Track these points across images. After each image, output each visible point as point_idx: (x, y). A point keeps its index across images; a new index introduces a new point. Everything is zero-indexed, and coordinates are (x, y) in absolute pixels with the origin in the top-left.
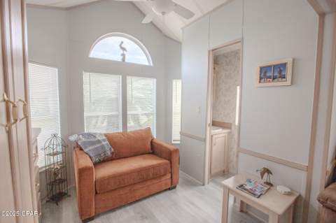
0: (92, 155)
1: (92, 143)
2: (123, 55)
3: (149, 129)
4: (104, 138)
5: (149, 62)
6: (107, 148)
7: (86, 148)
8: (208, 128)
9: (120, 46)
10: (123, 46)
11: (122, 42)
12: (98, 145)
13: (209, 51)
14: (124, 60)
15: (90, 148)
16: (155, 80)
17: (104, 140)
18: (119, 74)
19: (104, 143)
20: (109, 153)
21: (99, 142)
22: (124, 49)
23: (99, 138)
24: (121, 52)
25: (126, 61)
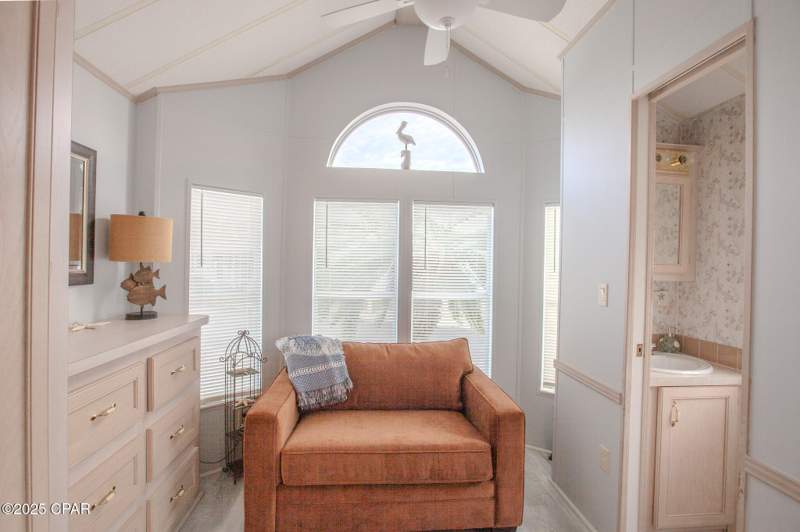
0: (301, 389)
1: (310, 361)
2: (406, 154)
3: (463, 343)
4: (340, 351)
5: (476, 165)
6: (339, 380)
7: (294, 369)
8: (636, 363)
9: (399, 132)
10: (404, 132)
11: (404, 124)
12: (321, 368)
13: (635, 103)
14: (406, 165)
15: (302, 372)
16: (492, 210)
17: (336, 358)
18: (394, 201)
19: (334, 365)
20: (340, 392)
21: (324, 359)
22: (407, 140)
23: (327, 353)
24: (402, 146)
25: (414, 166)
